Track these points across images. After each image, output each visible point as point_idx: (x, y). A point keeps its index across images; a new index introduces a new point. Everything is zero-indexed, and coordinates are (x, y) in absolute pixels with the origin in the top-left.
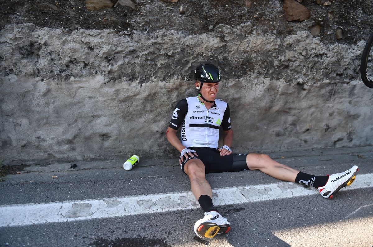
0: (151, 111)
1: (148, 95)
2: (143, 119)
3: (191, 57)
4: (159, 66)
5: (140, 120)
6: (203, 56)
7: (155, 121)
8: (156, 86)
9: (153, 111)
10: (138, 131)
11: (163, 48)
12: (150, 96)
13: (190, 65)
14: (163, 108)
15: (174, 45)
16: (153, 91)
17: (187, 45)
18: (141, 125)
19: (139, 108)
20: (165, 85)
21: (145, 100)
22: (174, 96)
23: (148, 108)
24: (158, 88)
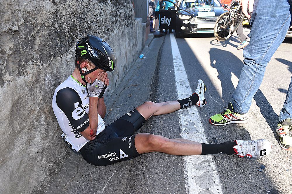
0: (22, 130)
1: (12, 107)
2: (17, 149)
3: (36, 30)
4: (9, 52)
5: (15, 153)
6: (46, 26)
7: (30, 140)
8: (16, 86)
9: (24, 128)
10: (18, 170)
11: (4, 19)
12: (14, 107)
13: (38, 42)
14: (32, 116)
15: (15, 14)
16: (16, 98)
17: (29, 12)
18: (19, 159)
19: (7, 134)
20: (25, 81)
21: (11, 117)
22: (38, 93)
23: (18, 128)
24: (19, 88)
